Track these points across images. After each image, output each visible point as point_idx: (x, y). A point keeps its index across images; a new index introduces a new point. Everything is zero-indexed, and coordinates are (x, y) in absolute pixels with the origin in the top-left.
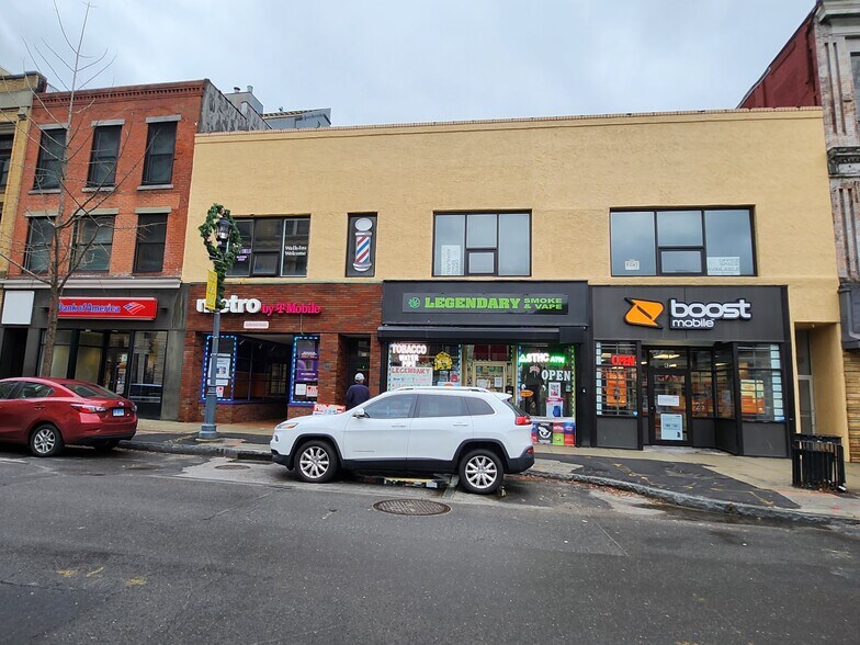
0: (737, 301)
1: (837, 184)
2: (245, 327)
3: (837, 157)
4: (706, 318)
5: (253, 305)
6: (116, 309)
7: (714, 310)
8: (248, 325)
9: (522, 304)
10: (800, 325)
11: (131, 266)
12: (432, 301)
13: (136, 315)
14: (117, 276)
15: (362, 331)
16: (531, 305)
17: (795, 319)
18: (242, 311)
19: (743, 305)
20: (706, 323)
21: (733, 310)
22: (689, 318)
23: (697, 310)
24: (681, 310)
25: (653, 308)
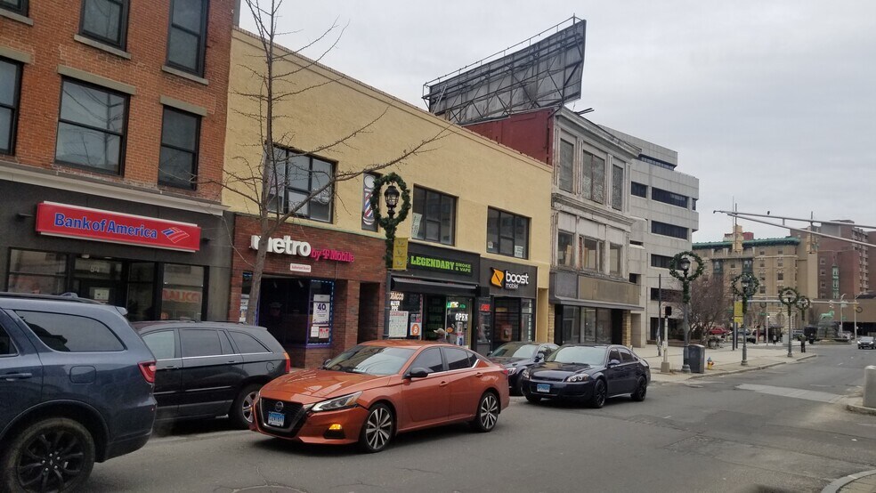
0: (525, 274)
1: (553, 213)
2: (292, 269)
4: (516, 283)
5: (305, 249)
6: (152, 233)
7: (519, 279)
8: (296, 268)
9: (455, 267)
10: (539, 289)
11: (156, 174)
12: (415, 259)
13: (179, 244)
14: (136, 185)
15: (376, 281)
16: (459, 268)
17: (538, 286)
18: (295, 253)
19: (527, 277)
20: (516, 287)
21: (524, 279)
22: (511, 282)
23: (514, 278)
24: (509, 278)
25: (501, 275)
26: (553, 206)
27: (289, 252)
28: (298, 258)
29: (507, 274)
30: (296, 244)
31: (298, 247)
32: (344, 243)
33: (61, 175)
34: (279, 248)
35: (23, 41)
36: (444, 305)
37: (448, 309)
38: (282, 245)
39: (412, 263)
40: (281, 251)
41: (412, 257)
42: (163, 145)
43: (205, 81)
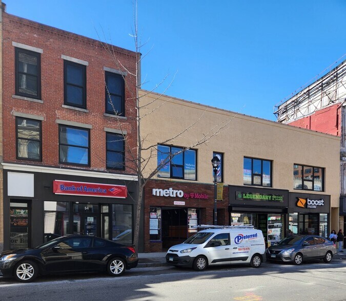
0: (321, 200)
1: (342, 163)
2: (174, 204)
3: (342, 155)
4: (315, 205)
5: (180, 194)
6: (104, 191)
7: (317, 203)
8: (176, 203)
9: (272, 198)
10: (332, 208)
11: (105, 164)
12: (246, 195)
13: (117, 195)
14: (96, 170)
15: (222, 208)
16: (274, 199)
17: (332, 206)
18: (175, 196)
19: (322, 201)
20: (315, 207)
21: (320, 203)
22: (311, 205)
23: (313, 202)
24: (309, 202)
25: (304, 201)
26: (341, 159)
27: (172, 196)
28: (177, 198)
29: (308, 200)
30: (175, 192)
31: (176, 193)
32: (203, 189)
33: (62, 168)
34: (166, 194)
35: (40, 111)
36: (266, 218)
37: (269, 221)
38: (168, 193)
39: (244, 197)
40: (168, 195)
41: (244, 195)
42: (107, 151)
43: (125, 118)
